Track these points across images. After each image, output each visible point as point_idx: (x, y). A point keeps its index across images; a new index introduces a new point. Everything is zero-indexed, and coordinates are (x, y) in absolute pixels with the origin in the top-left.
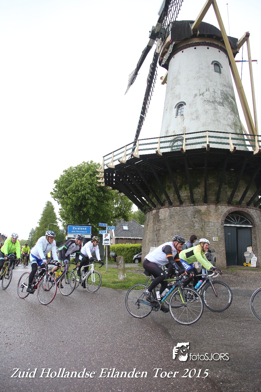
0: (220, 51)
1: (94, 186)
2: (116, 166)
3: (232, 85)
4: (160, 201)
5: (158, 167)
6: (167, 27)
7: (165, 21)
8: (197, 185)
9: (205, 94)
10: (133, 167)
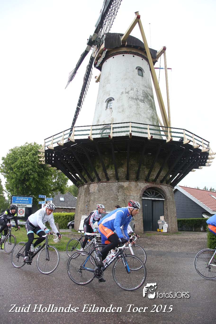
0: (143, 59)
1: (36, 163)
2: (55, 148)
3: (151, 87)
4: (91, 178)
5: (89, 150)
6: (101, 37)
7: (100, 32)
8: (121, 165)
9: (130, 92)
10: (69, 149)
